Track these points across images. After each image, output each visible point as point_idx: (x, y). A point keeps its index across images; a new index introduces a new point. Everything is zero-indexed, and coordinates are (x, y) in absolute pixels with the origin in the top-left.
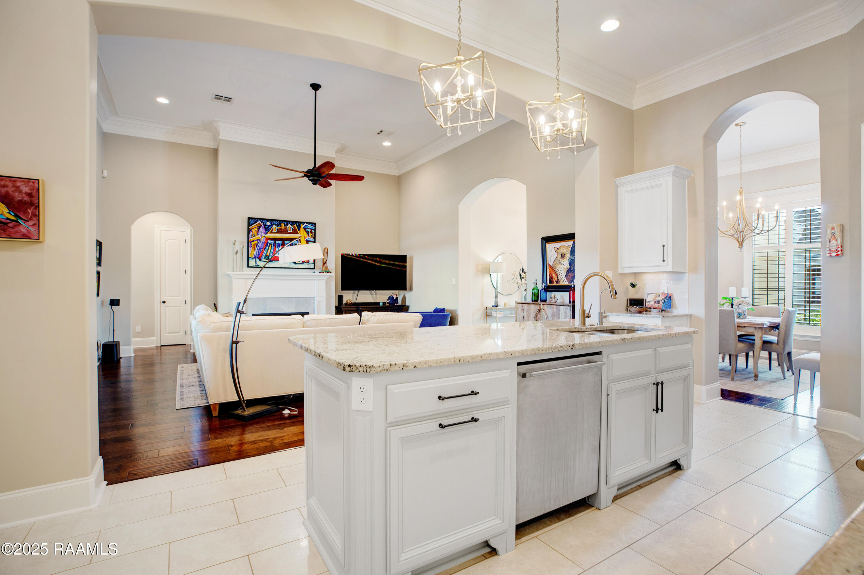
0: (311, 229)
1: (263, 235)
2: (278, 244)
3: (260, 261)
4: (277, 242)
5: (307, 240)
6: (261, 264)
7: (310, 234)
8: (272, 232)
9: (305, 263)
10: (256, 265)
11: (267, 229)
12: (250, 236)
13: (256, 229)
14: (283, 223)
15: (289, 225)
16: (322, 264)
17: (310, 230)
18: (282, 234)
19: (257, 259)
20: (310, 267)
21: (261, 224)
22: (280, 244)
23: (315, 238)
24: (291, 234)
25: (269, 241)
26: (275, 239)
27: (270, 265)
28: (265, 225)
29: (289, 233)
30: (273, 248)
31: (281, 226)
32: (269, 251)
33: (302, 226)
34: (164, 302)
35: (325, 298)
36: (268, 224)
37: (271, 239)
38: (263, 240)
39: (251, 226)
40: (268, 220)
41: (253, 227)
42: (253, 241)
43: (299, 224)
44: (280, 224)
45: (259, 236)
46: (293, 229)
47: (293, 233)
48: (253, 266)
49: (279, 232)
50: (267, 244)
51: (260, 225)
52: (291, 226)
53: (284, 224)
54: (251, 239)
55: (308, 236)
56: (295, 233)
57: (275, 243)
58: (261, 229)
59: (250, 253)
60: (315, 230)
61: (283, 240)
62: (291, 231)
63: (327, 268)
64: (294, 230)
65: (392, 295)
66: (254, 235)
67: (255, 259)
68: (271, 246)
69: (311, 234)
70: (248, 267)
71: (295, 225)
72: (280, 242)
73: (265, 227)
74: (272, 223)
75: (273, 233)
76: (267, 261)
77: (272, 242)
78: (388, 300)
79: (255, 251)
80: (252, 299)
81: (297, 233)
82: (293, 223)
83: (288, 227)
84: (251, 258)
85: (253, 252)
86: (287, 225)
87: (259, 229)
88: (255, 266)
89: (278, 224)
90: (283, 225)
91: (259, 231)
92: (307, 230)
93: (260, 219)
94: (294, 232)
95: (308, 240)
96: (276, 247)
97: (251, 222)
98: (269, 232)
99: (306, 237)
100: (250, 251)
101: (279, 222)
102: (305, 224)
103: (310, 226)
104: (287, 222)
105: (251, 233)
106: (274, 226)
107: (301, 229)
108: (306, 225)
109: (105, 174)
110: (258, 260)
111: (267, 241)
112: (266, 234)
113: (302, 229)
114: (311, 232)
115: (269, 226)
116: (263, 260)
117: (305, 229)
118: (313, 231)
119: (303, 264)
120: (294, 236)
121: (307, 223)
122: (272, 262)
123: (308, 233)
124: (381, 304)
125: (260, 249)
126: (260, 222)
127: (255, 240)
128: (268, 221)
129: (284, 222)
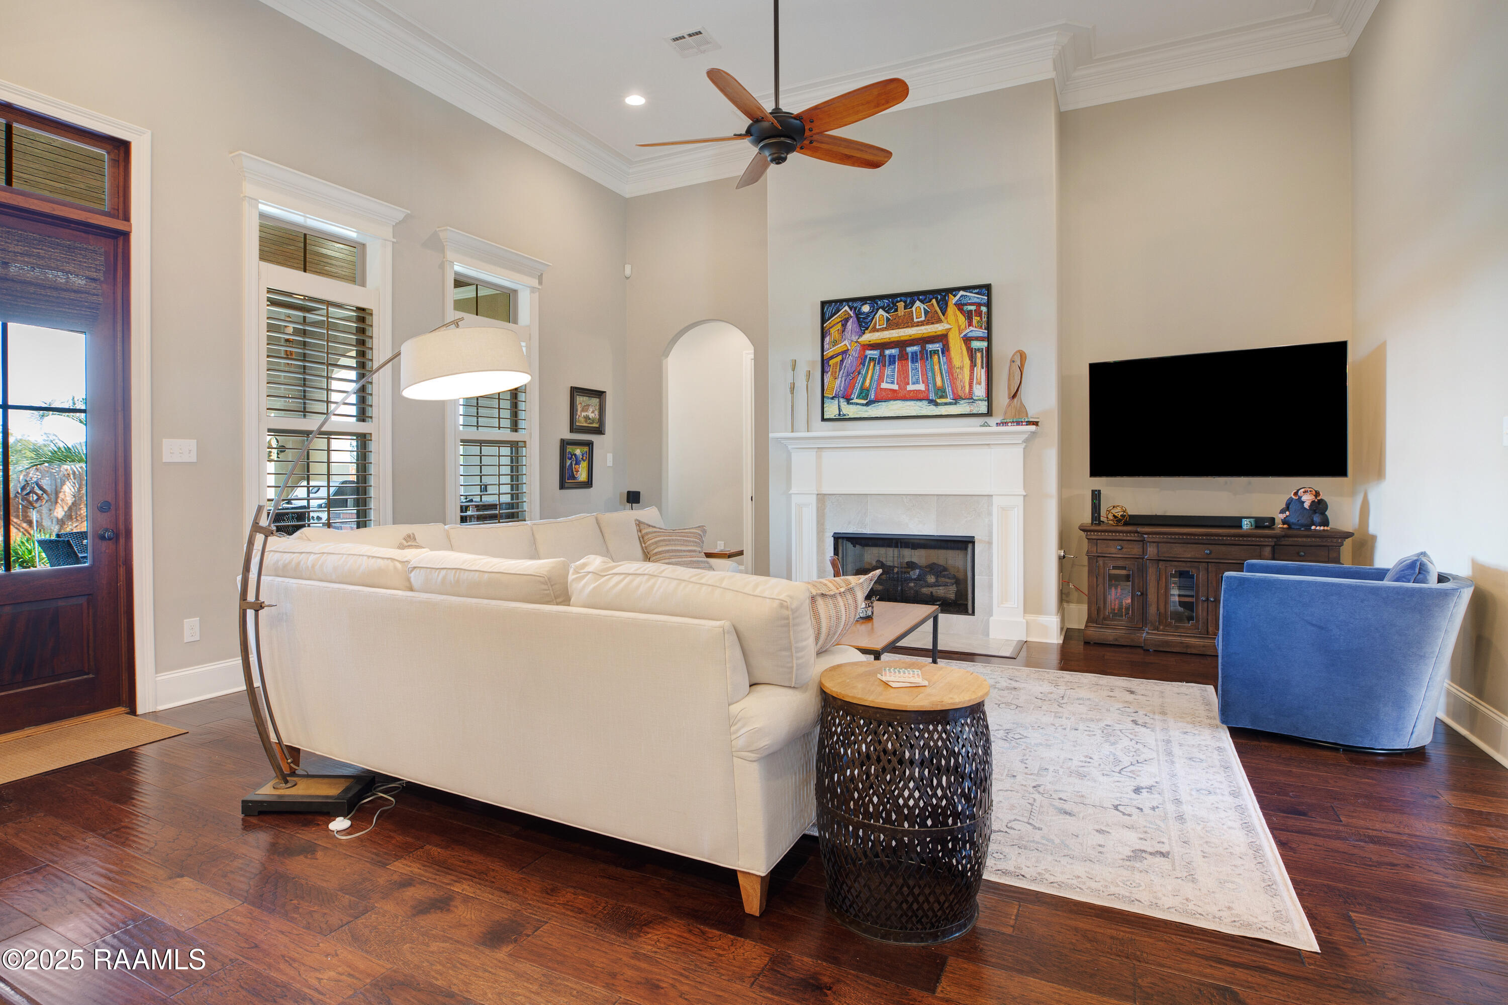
0: (979, 305)
1: (854, 338)
2: (890, 356)
3: (848, 403)
4: (887, 352)
5: (965, 335)
6: (850, 410)
7: (976, 319)
8: (875, 330)
9: (962, 402)
10: (839, 415)
11: (864, 323)
12: (826, 346)
13: (839, 326)
14: (901, 301)
15: (918, 303)
16: (1008, 399)
17: (973, 308)
18: (900, 330)
19: (842, 400)
20: (975, 412)
21: (849, 313)
22: (894, 356)
23: (989, 328)
24: (923, 328)
25: (868, 352)
26: (881, 346)
27: (872, 411)
28: (858, 314)
29: (918, 326)
30: (877, 368)
31: (896, 310)
32: (869, 376)
33: (953, 300)
35: (1022, 498)
36: (866, 308)
37: (873, 346)
38: (854, 353)
39: (829, 319)
40: (864, 300)
41: (832, 324)
42: (832, 358)
43: (941, 296)
44: (895, 304)
45: (846, 342)
46: (926, 312)
47: (927, 324)
48: (832, 417)
49: (891, 325)
50: (863, 360)
51: (847, 316)
52: (922, 306)
53: (905, 302)
54: (829, 353)
55: (970, 324)
56: (933, 323)
57: (882, 355)
58: (850, 323)
59: (825, 388)
60: (989, 305)
61: (901, 344)
62: (923, 318)
63: (1022, 409)
64: (930, 315)
65: (1296, 494)
66: (835, 343)
67: (836, 402)
68: (872, 364)
69: (978, 318)
70: (823, 419)
71: (934, 301)
72: (894, 351)
73: (858, 319)
74: (874, 307)
75: (878, 330)
76: (865, 402)
77: (875, 353)
78: (1282, 512)
79: (838, 382)
80: (834, 497)
81: (939, 321)
82: (925, 296)
83: (914, 309)
84: (828, 398)
85: (836, 384)
86: (913, 303)
87: (844, 326)
88: (837, 417)
89: (888, 305)
90: (901, 305)
91: (843, 331)
92: (965, 308)
93: (847, 301)
94: (932, 319)
95: (970, 335)
96: (884, 366)
97: (829, 310)
98: (867, 329)
99: (963, 327)
100: (825, 381)
101: (890, 301)
102: (962, 293)
103: (974, 297)
104: (911, 297)
105: (827, 339)
106: (881, 312)
107: (949, 309)
108: (962, 296)
109: (628, 270)
110: (843, 403)
111: (864, 352)
112: (860, 336)
113: (951, 309)
114: (979, 313)
115: (868, 314)
116: (855, 401)
117: (960, 306)
118: (984, 309)
119: (955, 404)
120: (929, 331)
121: (965, 289)
122: (876, 404)
123: (969, 316)
124: (1246, 524)
125: (848, 375)
126: (847, 308)
127: (838, 355)
128: (866, 303)
129: (903, 298)
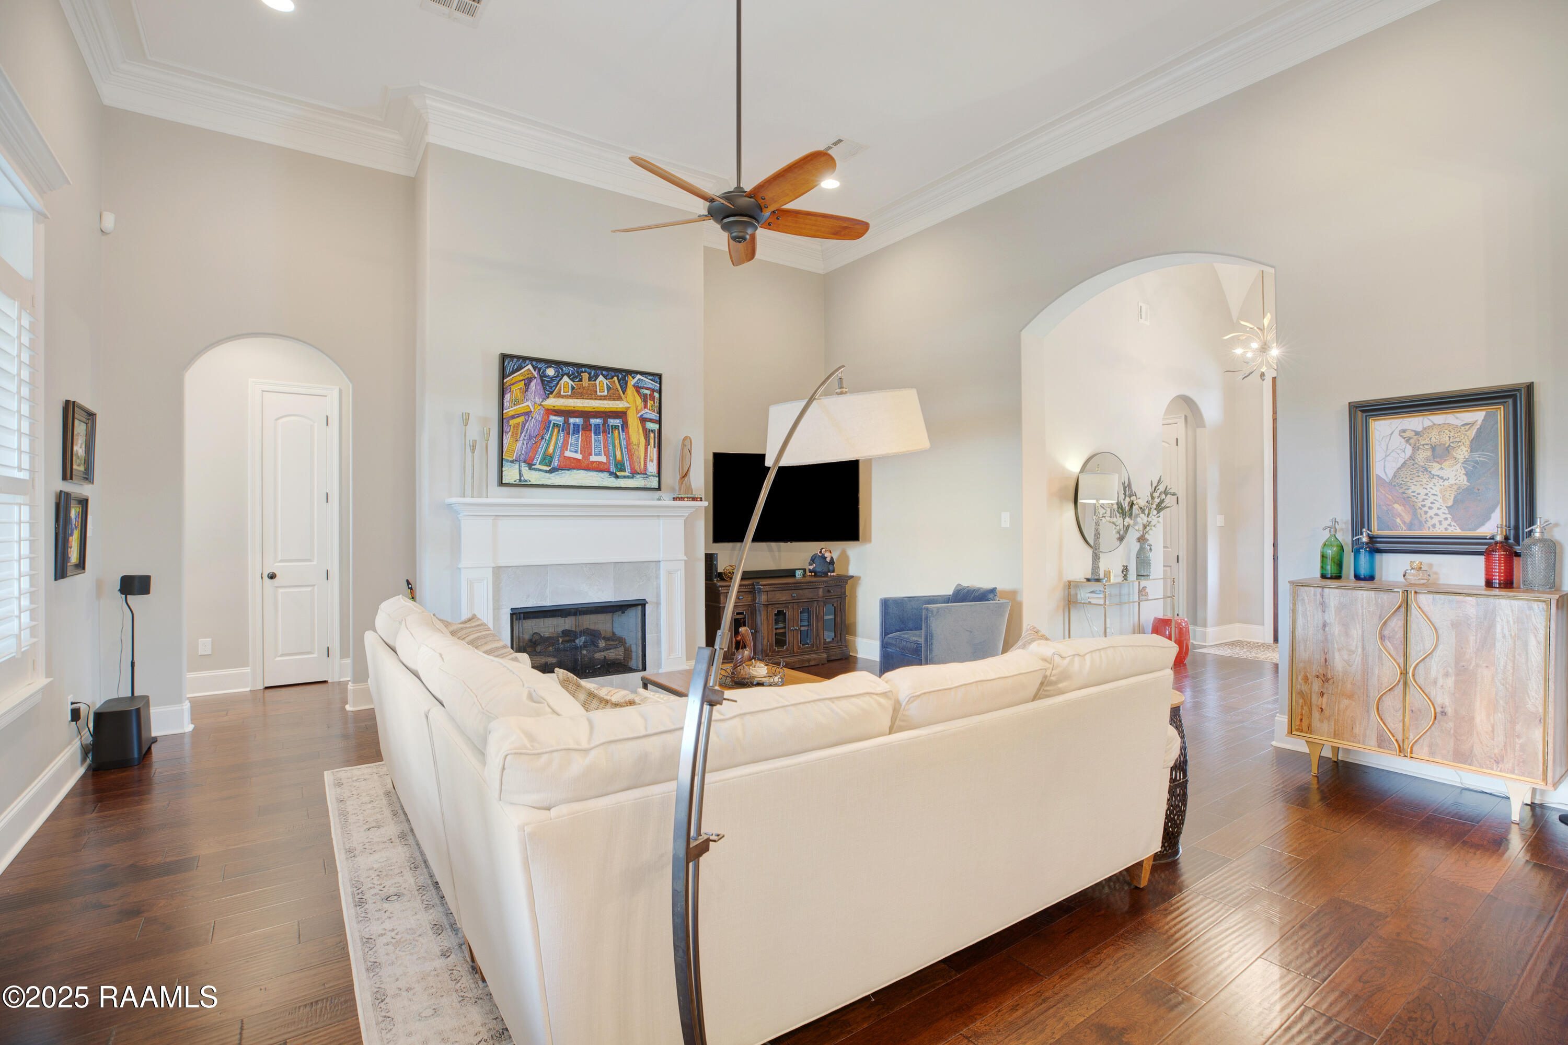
0: (653, 391)
1: (538, 401)
2: (574, 425)
3: (530, 469)
4: (572, 420)
5: (641, 416)
6: (532, 477)
7: (650, 403)
8: (559, 396)
9: (638, 476)
10: (520, 480)
11: (549, 386)
12: (506, 404)
13: (522, 384)
14: (585, 372)
15: (601, 378)
16: (678, 477)
17: (648, 392)
18: (584, 401)
19: (523, 465)
20: (648, 486)
21: (532, 373)
22: (579, 425)
23: (660, 413)
24: (605, 402)
25: (552, 418)
26: (567, 413)
27: (555, 479)
28: (543, 376)
29: (601, 399)
30: (562, 435)
31: (581, 380)
32: (554, 441)
33: (632, 382)
34: (272, 576)
35: (683, 562)
36: (551, 372)
37: (558, 412)
38: (538, 415)
39: (508, 376)
40: (550, 363)
41: (512, 382)
42: (513, 417)
43: (623, 375)
44: (579, 374)
45: (529, 403)
46: (609, 388)
47: (609, 399)
48: (512, 482)
49: (576, 393)
50: (546, 425)
51: (530, 376)
52: (605, 381)
53: (590, 374)
54: (509, 411)
55: (646, 407)
56: (614, 400)
57: (566, 422)
58: (533, 384)
59: (505, 450)
60: (660, 392)
61: (586, 415)
62: (605, 393)
63: (689, 488)
64: (612, 391)
65: (820, 552)
66: (516, 402)
67: (517, 466)
68: (556, 430)
69: (652, 402)
70: (501, 483)
71: (615, 378)
72: (578, 421)
73: (542, 381)
74: (559, 372)
75: (563, 397)
76: (548, 469)
77: (559, 420)
79: (519, 444)
80: (510, 569)
81: (620, 398)
82: (610, 372)
83: (597, 382)
84: (508, 461)
85: (516, 446)
86: (596, 377)
87: (527, 385)
88: (518, 482)
89: (573, 374)
90: (585, 376)
91: (526, 391)
92: (642, 391)
93: (531, 359)
94: (613, 395)
95: (645, 416)
96: (568, 433)
97: (510, 366)
98: (551, 393)
99: (639, 408)
100: (505, 442)
101: (577, 370)
102: (639, 376)
103: (648, 382)
104: (596, 370)
105: (508, 397)
106: (565, 378)
107: (628, 389)
108: (639, 379)
109: (109, 221)
110: (525, 469)
111: (549, 417)
112: (544, 400)
113: (630, 390)
114: (653, 398)
115: (552, 379)
116: (538, 466)
117: (638, 388)
118: (656, 395)
119: (633, 478)
120: (611, 406)
121: (642, 373)
122: (560, 472)
123: (645, 399)
124: (799, 574)
125: (530, 438)
126: (530, 367)
127: (519, 415)
128: (551, 367)
129: (587, 370)
